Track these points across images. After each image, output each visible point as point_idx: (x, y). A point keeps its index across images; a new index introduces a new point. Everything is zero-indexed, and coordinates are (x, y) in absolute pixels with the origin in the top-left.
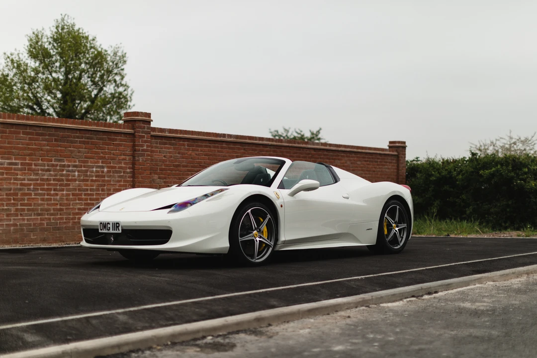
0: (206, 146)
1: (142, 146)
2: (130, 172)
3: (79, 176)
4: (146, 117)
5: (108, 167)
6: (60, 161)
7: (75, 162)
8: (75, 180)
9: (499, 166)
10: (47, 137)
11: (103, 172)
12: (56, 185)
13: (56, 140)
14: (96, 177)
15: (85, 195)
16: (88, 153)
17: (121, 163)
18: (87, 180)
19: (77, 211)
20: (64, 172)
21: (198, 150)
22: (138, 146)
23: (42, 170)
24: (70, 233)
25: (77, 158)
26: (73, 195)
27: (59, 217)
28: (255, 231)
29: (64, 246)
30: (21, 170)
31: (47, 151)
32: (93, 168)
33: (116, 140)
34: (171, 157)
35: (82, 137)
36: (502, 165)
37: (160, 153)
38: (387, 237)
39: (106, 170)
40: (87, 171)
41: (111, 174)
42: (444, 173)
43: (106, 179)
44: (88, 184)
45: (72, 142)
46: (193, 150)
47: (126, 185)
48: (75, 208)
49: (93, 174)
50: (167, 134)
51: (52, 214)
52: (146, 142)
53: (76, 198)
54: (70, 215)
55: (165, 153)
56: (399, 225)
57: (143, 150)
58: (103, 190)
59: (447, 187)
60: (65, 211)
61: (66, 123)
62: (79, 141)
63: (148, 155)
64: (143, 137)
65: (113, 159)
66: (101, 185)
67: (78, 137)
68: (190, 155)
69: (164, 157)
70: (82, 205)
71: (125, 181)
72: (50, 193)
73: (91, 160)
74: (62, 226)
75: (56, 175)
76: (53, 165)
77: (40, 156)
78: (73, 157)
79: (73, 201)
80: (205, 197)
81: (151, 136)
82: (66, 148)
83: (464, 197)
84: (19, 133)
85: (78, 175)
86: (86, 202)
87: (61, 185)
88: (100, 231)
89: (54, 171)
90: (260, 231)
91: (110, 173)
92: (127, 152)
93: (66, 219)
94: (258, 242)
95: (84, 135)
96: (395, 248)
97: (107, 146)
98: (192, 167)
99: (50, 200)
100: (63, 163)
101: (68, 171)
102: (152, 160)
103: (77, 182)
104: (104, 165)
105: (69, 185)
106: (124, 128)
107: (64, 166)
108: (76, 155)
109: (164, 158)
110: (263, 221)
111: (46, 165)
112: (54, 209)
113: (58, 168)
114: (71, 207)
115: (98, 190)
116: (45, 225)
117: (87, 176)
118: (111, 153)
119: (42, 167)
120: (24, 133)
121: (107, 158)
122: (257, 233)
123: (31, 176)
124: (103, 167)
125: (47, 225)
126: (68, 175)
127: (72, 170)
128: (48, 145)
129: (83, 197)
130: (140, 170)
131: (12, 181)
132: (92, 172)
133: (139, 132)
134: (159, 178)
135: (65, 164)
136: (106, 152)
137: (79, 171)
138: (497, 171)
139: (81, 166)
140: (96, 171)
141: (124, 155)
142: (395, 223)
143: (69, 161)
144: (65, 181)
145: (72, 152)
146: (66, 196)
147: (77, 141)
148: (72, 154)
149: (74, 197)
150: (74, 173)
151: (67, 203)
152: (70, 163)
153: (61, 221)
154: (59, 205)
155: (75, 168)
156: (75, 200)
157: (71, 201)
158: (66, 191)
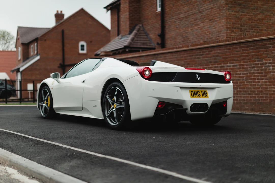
6: (260, 61)
7: (270, 60)
8: (270, 72)
10: (252, 47)
12: (258, 76)
13: (257, 48)
19: (272, 92)
20: (263, 68)
23: (250, 68)
25: (271, 58)
26: (269, 82)
27: (261, 96)
30: (239, 69)
31: (253, 56)
45: (267, 48)
48: (271, 91)
51: (256, 94)
53: (271, 84)
54: (268, 95)
60: (264, 92)
61: (263, 36)
62: (272, 46)
67: (271, 44)
72: (255, 81)
74: (263, 102)
75: (258, 70)
76: (256, 64)
77: (249, 60)
78: (268, 58)
79: (270, 86)
82: (263, 52)
84: (237, 48)
85: (272, 68)
87: (261, 76)
89: (257, 68)
93: (265, 98)
99: (255, 85)
100: (262, 62)
101: (266, 67)
103: (272, 74)
105: (266, 76)
107: (263, 64)
108: (270, 56)
111: (252, 64)
112: (258, 91)
113: (259, 65)
114: (268, 90)
116: (253, 100)
119: (250, 66)
120: (240, 48)
123: (244, 71)
125: (254, 101)
126: (266, 69)
127: (268, 66)
128: (253, 52)
131: (235, 75)
135: (263, 63)
137: (273, 66)
139: (274, 63)
143: (266, 60)
144: (264, 73)
145: (267, 54)
146: (265, 83)
147: (271, 46)
148: (268, 55)
149: (270, 83)
150: (270, 68)
151: (265, 87)
152: (266, 62)
153: (262, 99)
154: (260, 89)
155: (270, 65)
156: (271, 85)
157: (268, 86)
158: (265, 80)
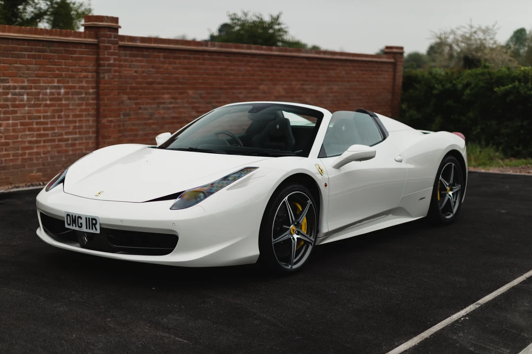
0: (185, 58)
1: (108, 60)
2: (94, 93)
3: (28, 100)
4: (113, 22)
5: (65, 88)
6: (3, 81)
7: (23, 82)
8: (24, 106)
9: (517, 83)
11: (59, 94)
14: (51, 101)
15: (37, 123)
16: (40, 70)
17: (81, 82)
18: (39, 105)
19: (27, 145)
20: (10, 96)
21: (175, 63)
22: (104, 59)
24: (19, 173)
25: (26, 77)
26: (22, 124)
27: (4, 153)
28: (292, 226)
29: (12, 190)
32: (47, 89)
33: (75, 52)
34: (143, 72)
35: (31, 50)
36: (519, 81)
37: (130, 67)
38: (441, 205)
39: (62, 91)
40: (39, 93)
41: (70, 96)
42: (448, 85)
43: (64, 102)
44: (40, 110)
45: (18, 56)
46: (170, 63)
47: (89, 109)
48: (25, 142)
49: (47, 97)
50: (139, 44)
52: (112, 54)
53: (25, 128)
54: (18, 150)
55: (136, 67)
56: (454, 188)
57: (109, 65)
58: (60, 117)
59: (450, 102)
60: (11, 145)
61: (10, 32)
62: (28, 55)
63: (116, 71)
64: (109, 48)
65: (71, 77)
66: (58, 111)
67: (26, 50)
68: (167, 69)
69: (136, 72)
70: (33, 137)
71: (87, 105)
73: (43, 78)
74: (8, 164)
78: (20, 76)
79: (22, 132)
80: (225, 182)
81: (120, 47)
82: (10, 64)
83: (471, 115)
85: (28, 98)
86: (38, 133)
87: (5, 113)
88: (67, 226)
90: (298, 225)
91: (68, 94)
92: (90, 68)
93: (13, 156)
94: (296, 240)
95: (34, 47)
96: (447, 217)
97: (63, 61)
98: (169, 83)
100: (7, 84)
101: (14, 94)
102: (120, 77)
103: (27, 108)
104: (60, 85)
105: (15, 112)
106: (85, 37)
107: (9, 88)
108: (24, 74)
109: (135, 74)
110: (303, 210)
114: (20, 140)
115: (53, 117)
117: (38, 99)
118: (69, 69)
121: (64, 75)
122: (294, 228)
124: (59, 88)
126: (15, 100)
127: (20, 92)
129: (35, 126)
130: (106, 91)
132: (45, 94)
133: (104, 42)
134: (130, 99)
135: (9, 86)
136: (62, 68)
137: (28, 94)
138: (514, 87)
139: (31, 88)
140: (51, 92)
141: (86, 71)
142: (449, 186)
143: (16, 82)
144: (10, 107)
145: (18, 69)
146: (12, 126)
147: (25, 54)
148: (20, 72)
149: (22, 127)
150: (22, 97)
151: (14, 135)
152: (16, 84)
153: (8, 158)
154: (3, 138)
155: (24, 90)
156: (24, 130)
157: (20, 132)
158: (12, 120)
